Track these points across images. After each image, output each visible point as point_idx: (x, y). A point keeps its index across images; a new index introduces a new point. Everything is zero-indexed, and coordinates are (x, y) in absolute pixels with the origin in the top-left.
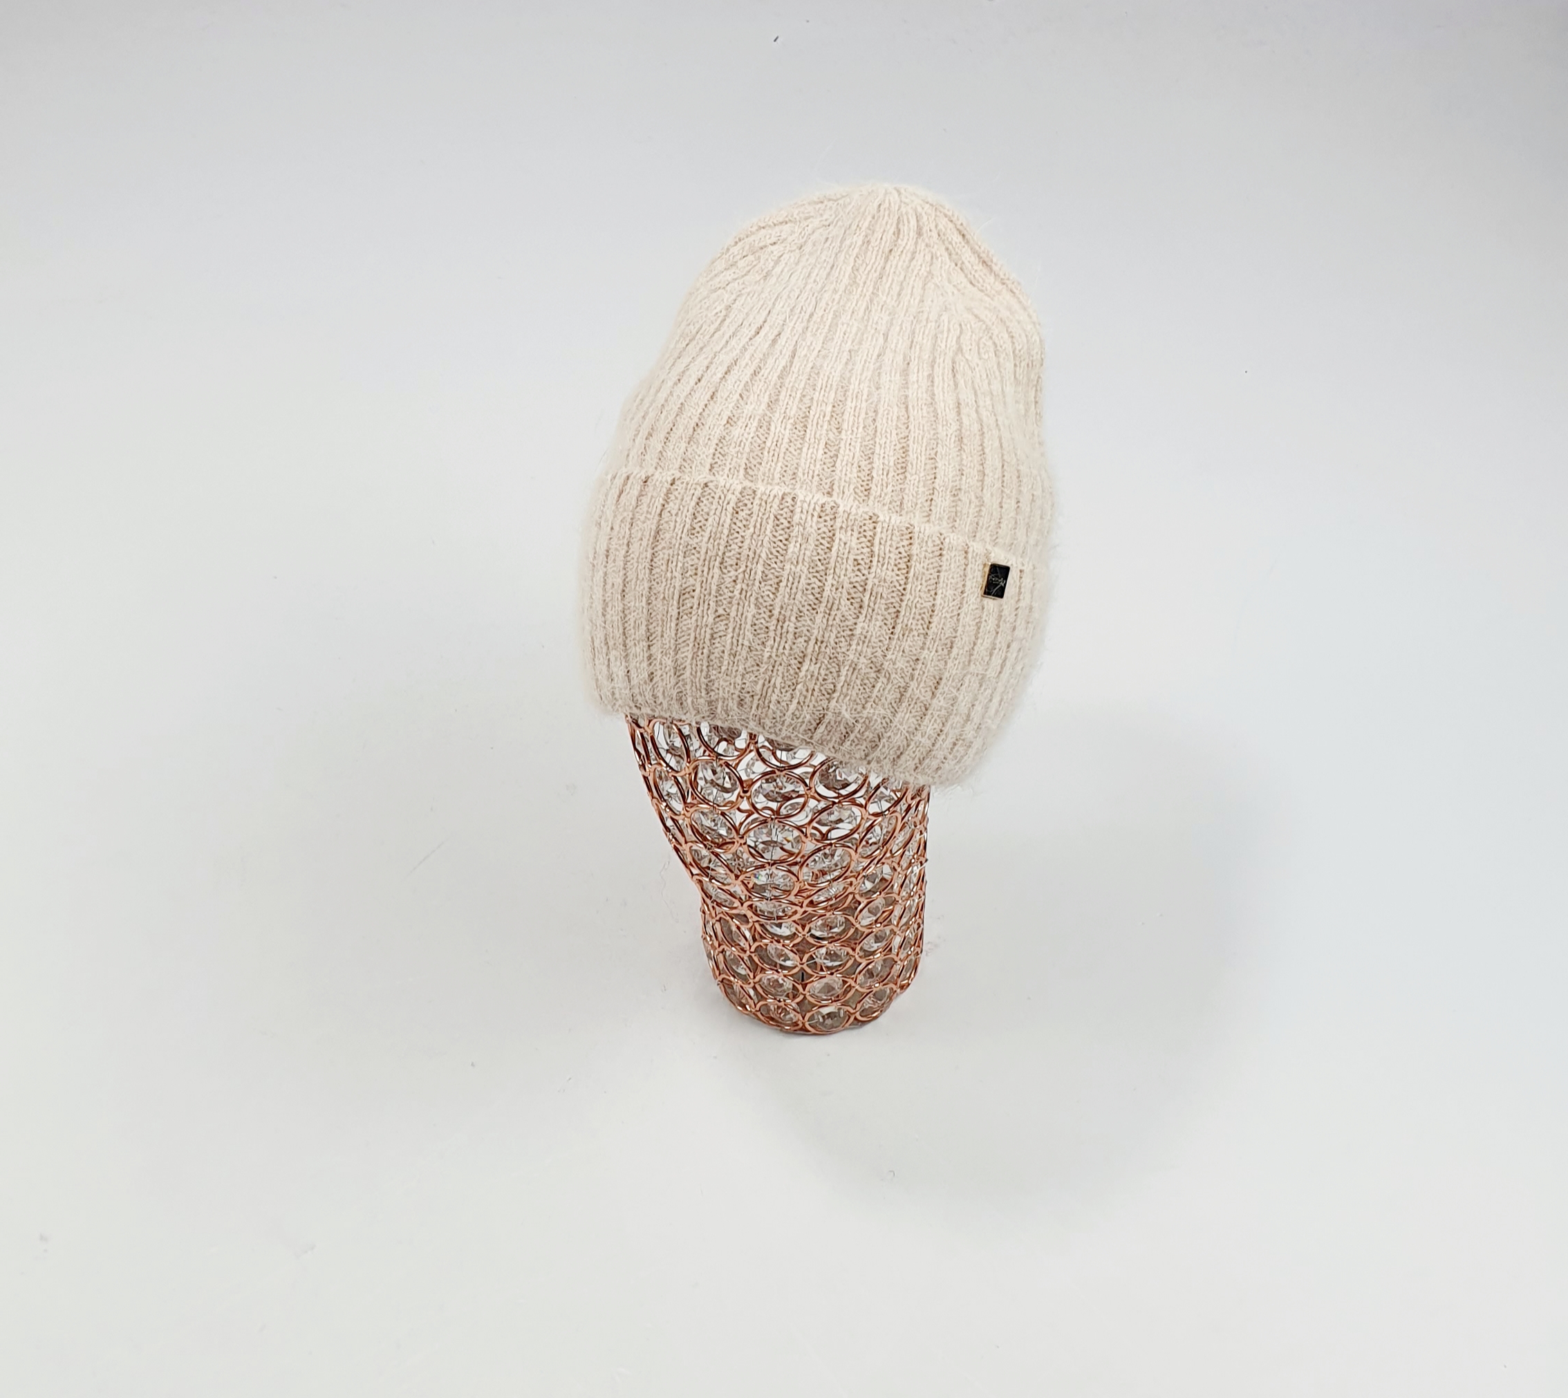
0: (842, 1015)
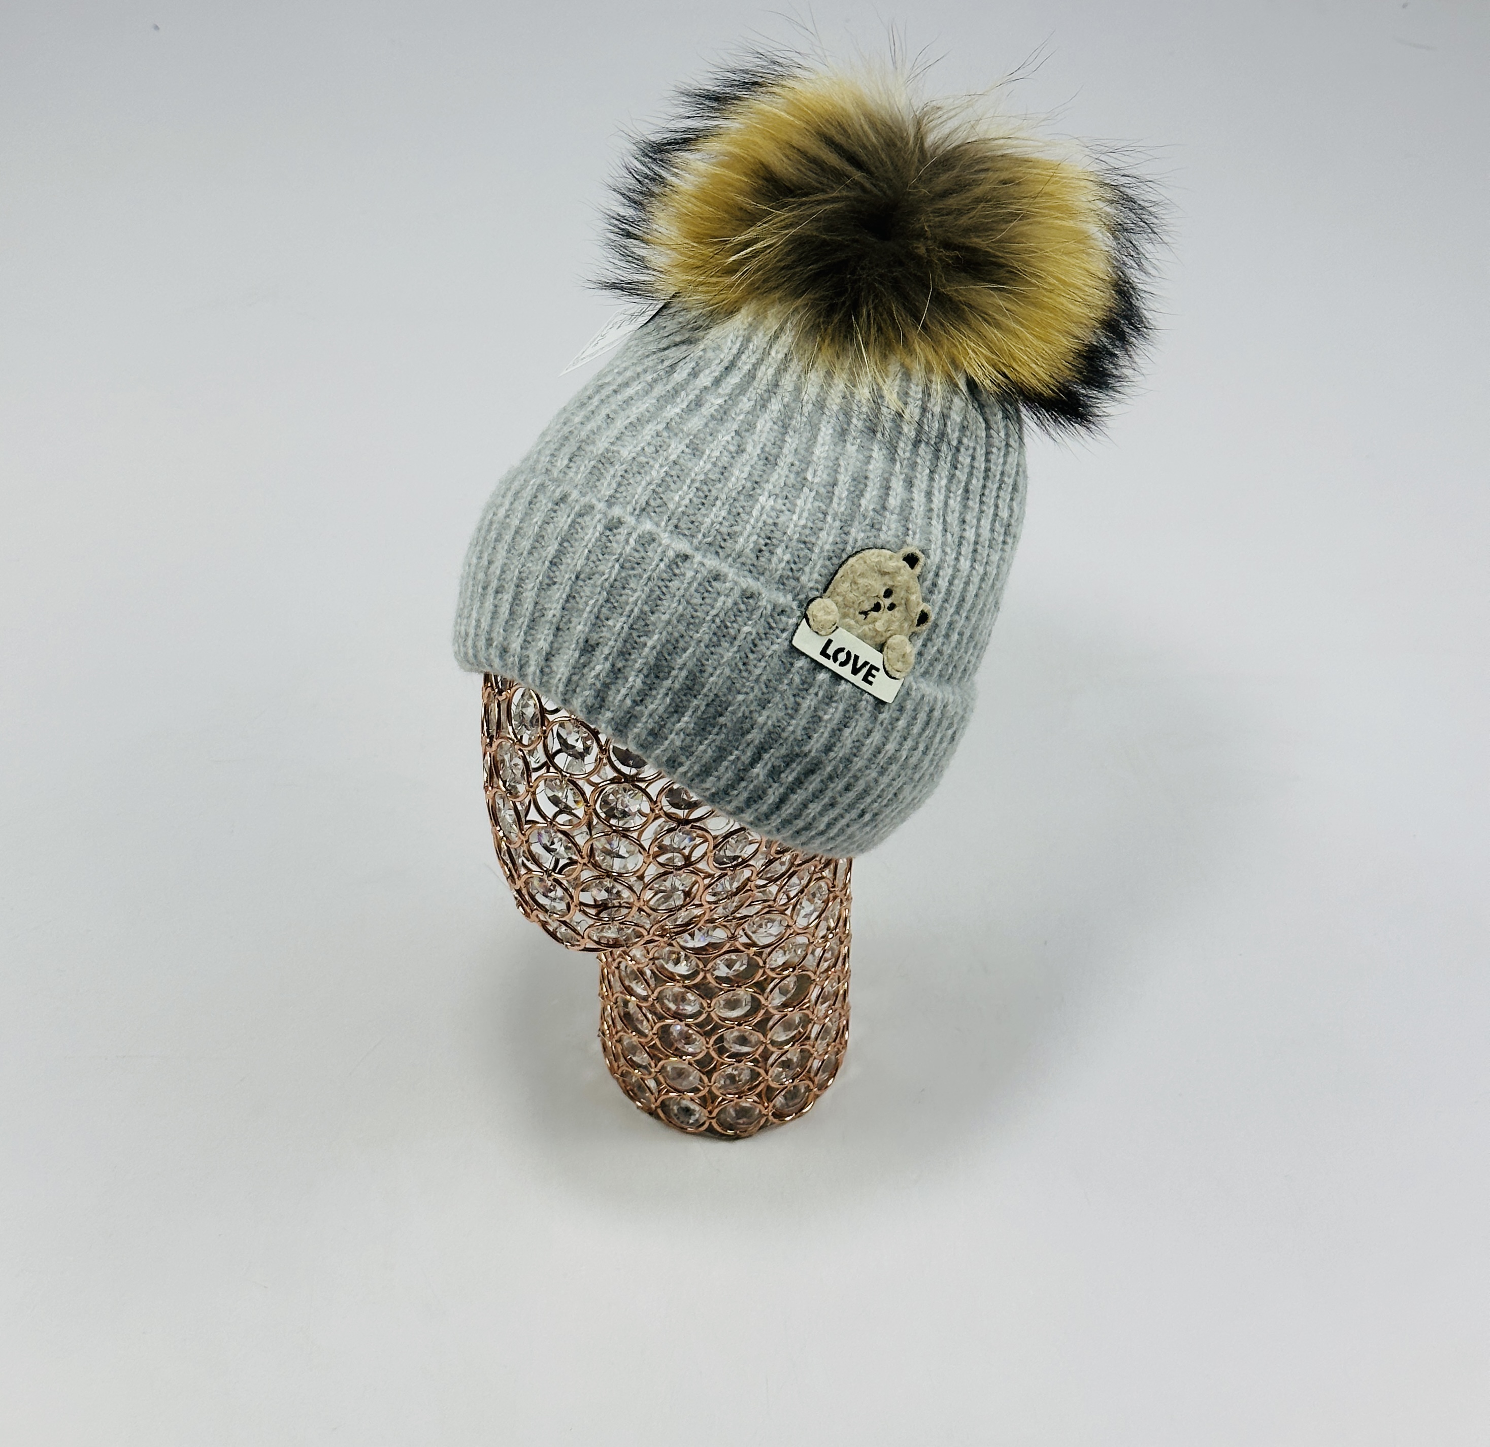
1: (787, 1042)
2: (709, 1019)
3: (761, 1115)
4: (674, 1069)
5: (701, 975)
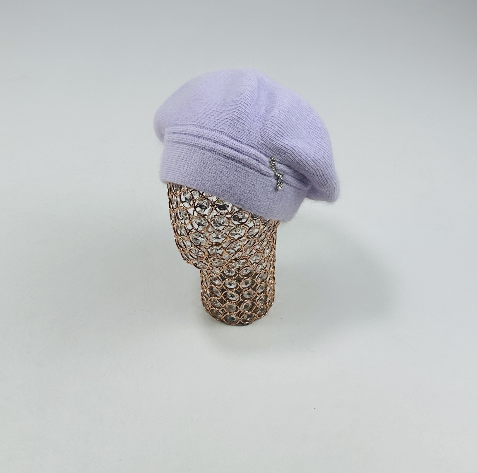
1: (261, 293)
2: (240, 289)
3: (255, 316)
4: (228, 306)
5: (238, 275)
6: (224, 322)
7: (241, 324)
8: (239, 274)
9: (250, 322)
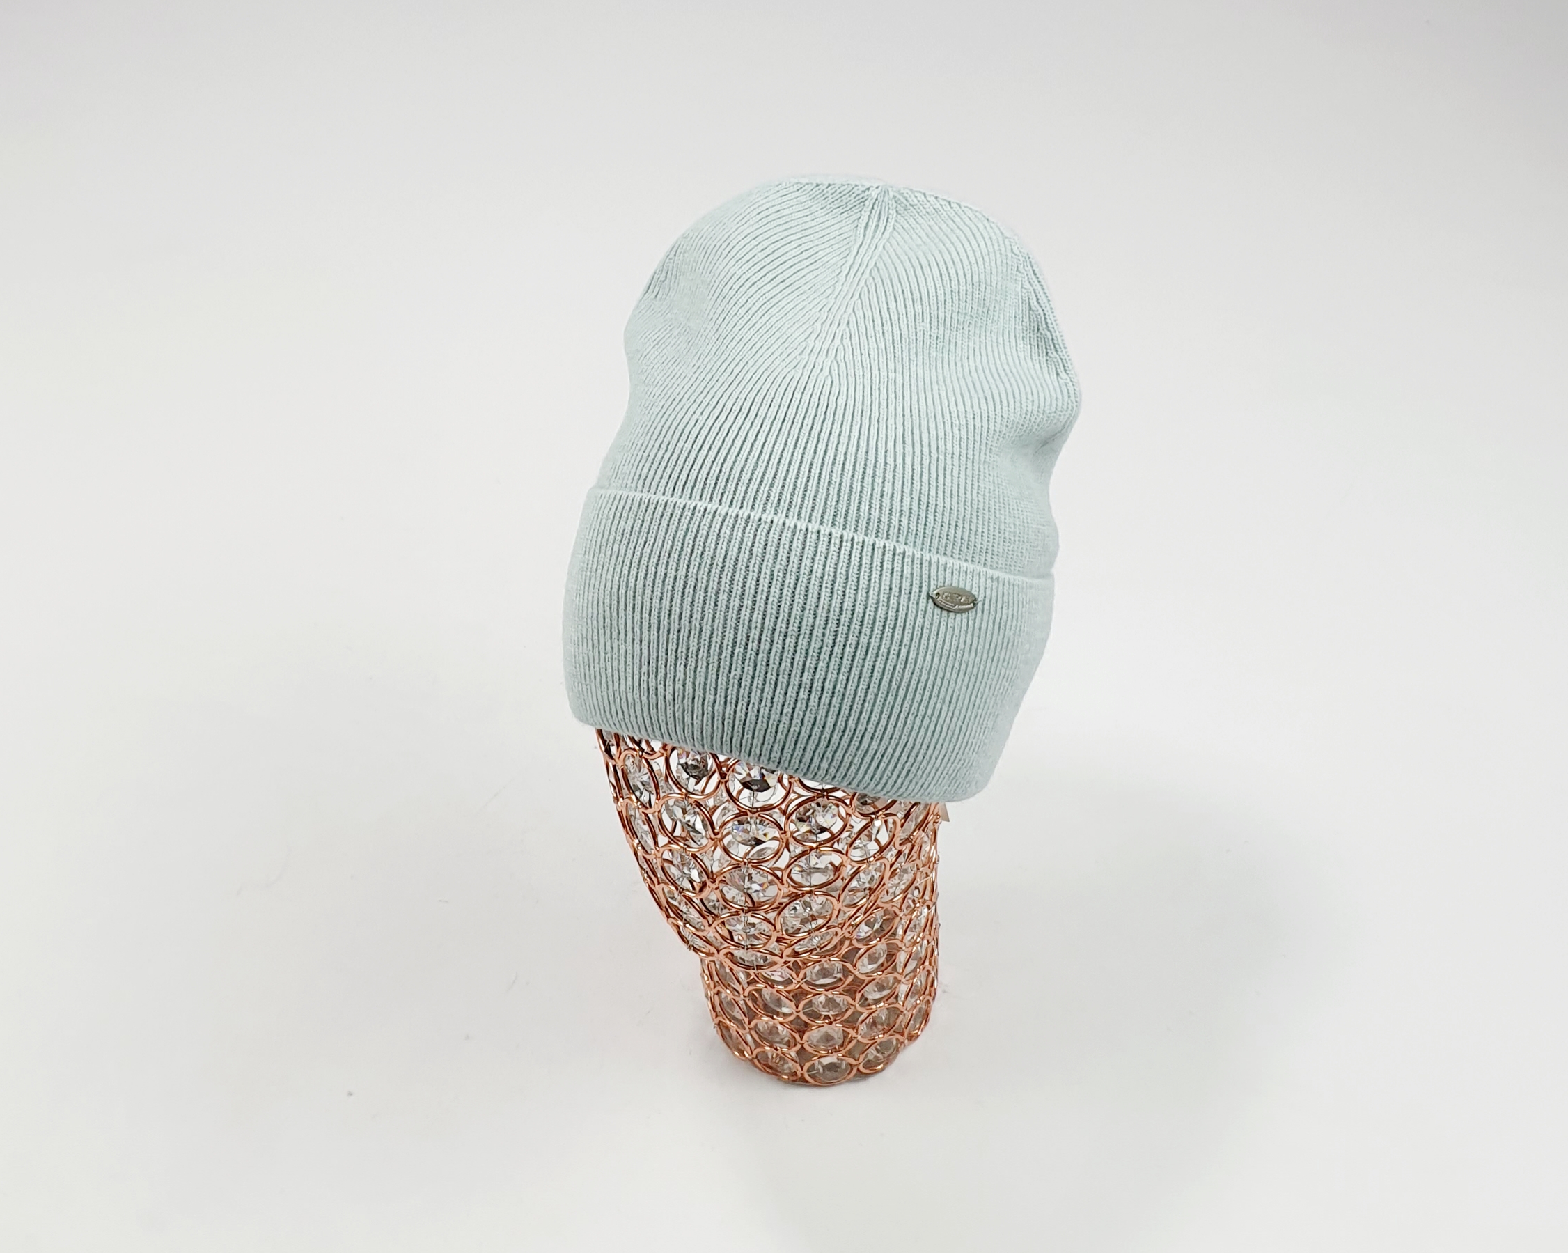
0: (844, 1066)
6: (807, 1082)
7: (861, 1076)
8: (850, 939)
9: (887, 1063)
